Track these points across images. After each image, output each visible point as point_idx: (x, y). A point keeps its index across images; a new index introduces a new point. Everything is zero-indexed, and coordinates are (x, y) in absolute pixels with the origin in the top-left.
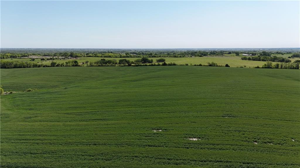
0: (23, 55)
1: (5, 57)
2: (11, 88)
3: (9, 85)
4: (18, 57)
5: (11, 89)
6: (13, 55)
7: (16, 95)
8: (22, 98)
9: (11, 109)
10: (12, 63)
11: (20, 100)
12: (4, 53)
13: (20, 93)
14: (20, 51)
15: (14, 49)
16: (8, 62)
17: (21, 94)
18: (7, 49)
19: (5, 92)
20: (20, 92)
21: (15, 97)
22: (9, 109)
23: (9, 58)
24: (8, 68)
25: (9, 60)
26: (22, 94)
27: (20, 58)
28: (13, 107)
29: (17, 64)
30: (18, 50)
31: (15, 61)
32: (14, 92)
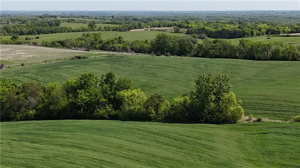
0: (295, 28)
1: (255, 33)
2: (261, 109)
3: (258, 101)
4: (284, 32)
5: (259, 112)
6: (272, 28)
7: (269, 128)
8: (280, 137)
9: (255, 159)
10: (269, 46)
11: (276, 142)
12: (253, 23)
13: (278, 123)
14: (289, 18)
15: (277, 12)
16: (259, 45)
17: (279, 126)
18: (261, 12)
19: (247, 118)
20: (277, 121)
21: (267, 131)
22: (250, 160)
23: (263, 34)
24: (259, 59)
25: (263, 40)
26: (281, 126)
27: (288, 36)
28: (260, 155)
29: (278, 51)
30: (284, 15)
31: (276, 44)
32: (265, 119)
